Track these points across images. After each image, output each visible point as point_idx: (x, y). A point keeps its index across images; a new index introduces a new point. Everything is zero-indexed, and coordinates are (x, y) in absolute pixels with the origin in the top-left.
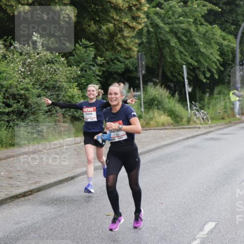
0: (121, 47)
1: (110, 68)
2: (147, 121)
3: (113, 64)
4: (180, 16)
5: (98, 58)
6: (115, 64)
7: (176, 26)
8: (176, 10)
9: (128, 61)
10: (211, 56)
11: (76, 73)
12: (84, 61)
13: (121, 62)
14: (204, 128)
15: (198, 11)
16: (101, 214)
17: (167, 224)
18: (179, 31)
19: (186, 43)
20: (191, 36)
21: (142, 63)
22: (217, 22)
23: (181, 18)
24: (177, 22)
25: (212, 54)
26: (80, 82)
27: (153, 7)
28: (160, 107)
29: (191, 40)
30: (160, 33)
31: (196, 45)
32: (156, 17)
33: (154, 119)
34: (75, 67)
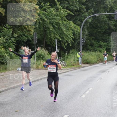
0: (26, 29)
1: (20, 39)
2: (37, 65)
3: (22, 37)
4: (54, 16)
5: (14, 34)
6: (23, 37)
7: (53, 20)
8: (53, 13)
9: (29, 36)
10: (69, 36)
11: (3, 41)
12: (7, 35)
13: (26, 36)
14: (64, 70)
15: (63, 14)
16: (13, 111)
17: (45, 116)
18: (54, 23)
19: (57, 29)
20: (60, 26)
21: (36, 37)
22: (72, 20)
23: (55, 17)
24: (53, 19)
25: (69, 34)
26: (5, 45)
27: (42, 11)
28: (44, 59)
29: (60, 27)
30: (45, 23)
31: (62, 30)
32: (43, 16)
33: (41, 65)
34: (3, 38)
